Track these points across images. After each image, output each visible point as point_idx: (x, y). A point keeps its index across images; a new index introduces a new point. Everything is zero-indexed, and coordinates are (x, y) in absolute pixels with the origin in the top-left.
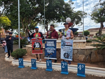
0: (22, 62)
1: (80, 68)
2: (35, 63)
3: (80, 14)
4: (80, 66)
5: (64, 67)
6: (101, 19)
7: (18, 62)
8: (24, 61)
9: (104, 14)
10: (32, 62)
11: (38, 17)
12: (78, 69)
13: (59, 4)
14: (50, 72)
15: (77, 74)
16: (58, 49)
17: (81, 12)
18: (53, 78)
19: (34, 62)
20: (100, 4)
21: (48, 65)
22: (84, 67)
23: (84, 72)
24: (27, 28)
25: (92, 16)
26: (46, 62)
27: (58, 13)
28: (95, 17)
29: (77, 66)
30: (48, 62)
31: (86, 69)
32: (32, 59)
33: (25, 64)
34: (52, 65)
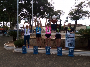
0: (26, 49)
1: (71, 51)
2: (37, 50)
3: (59, 13)
4: (70, 49)
5: (59, 51)
6: (76, 17)
7: (22, 50)
8: (27, 48)
9: (77, 14)
10: (34, 49)
11: (22, 13)
12: (69, 52)
13: (44, 3)
14: (49, 55)
15: (69, 55)
16: (52, 39)
17: (60, 10)
18: (53, 58)
19: (36, 48)
20: (76, 6)
21: (47, 50)
22: (73, 50)
23: (73, 54)
24: (13, 22)
25: (69, 15)
26: (45, 49)
27: (42, 10)
28: (71, 16)
29: (68, 50)
30: (47, 48)
31: (74, 52)
32: (34, 47)
33: (28, 51)
34: (50, 51)
